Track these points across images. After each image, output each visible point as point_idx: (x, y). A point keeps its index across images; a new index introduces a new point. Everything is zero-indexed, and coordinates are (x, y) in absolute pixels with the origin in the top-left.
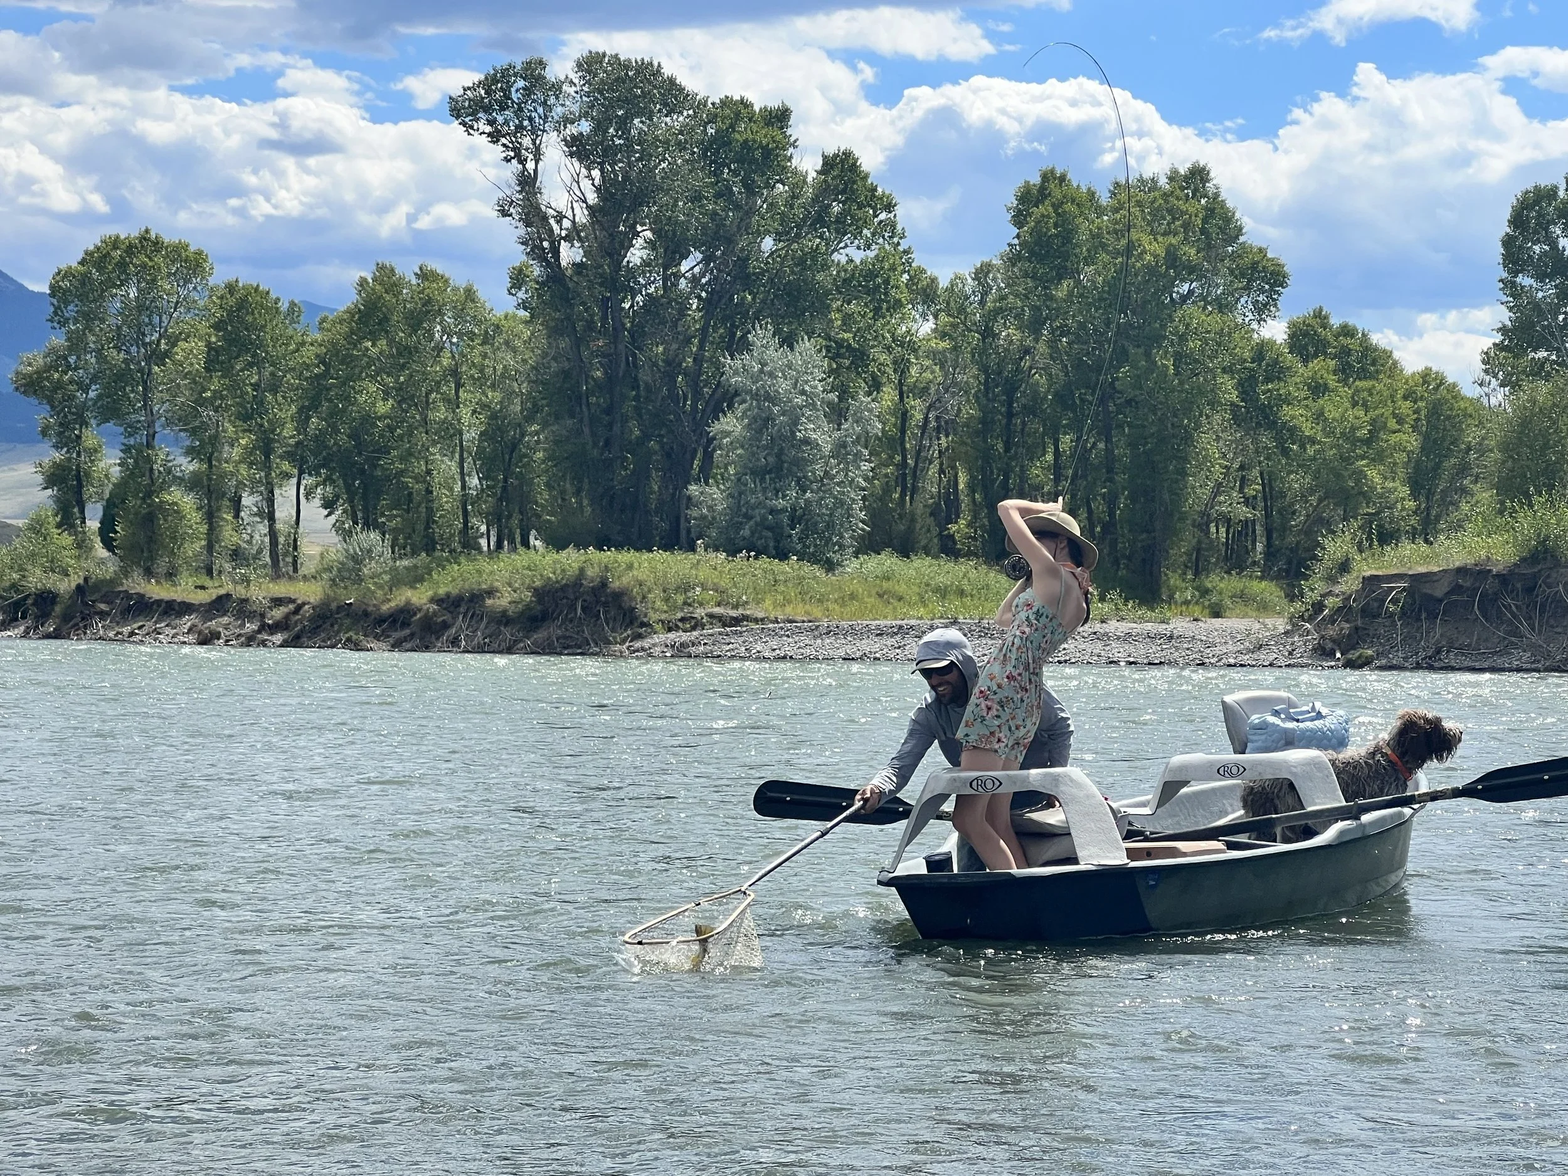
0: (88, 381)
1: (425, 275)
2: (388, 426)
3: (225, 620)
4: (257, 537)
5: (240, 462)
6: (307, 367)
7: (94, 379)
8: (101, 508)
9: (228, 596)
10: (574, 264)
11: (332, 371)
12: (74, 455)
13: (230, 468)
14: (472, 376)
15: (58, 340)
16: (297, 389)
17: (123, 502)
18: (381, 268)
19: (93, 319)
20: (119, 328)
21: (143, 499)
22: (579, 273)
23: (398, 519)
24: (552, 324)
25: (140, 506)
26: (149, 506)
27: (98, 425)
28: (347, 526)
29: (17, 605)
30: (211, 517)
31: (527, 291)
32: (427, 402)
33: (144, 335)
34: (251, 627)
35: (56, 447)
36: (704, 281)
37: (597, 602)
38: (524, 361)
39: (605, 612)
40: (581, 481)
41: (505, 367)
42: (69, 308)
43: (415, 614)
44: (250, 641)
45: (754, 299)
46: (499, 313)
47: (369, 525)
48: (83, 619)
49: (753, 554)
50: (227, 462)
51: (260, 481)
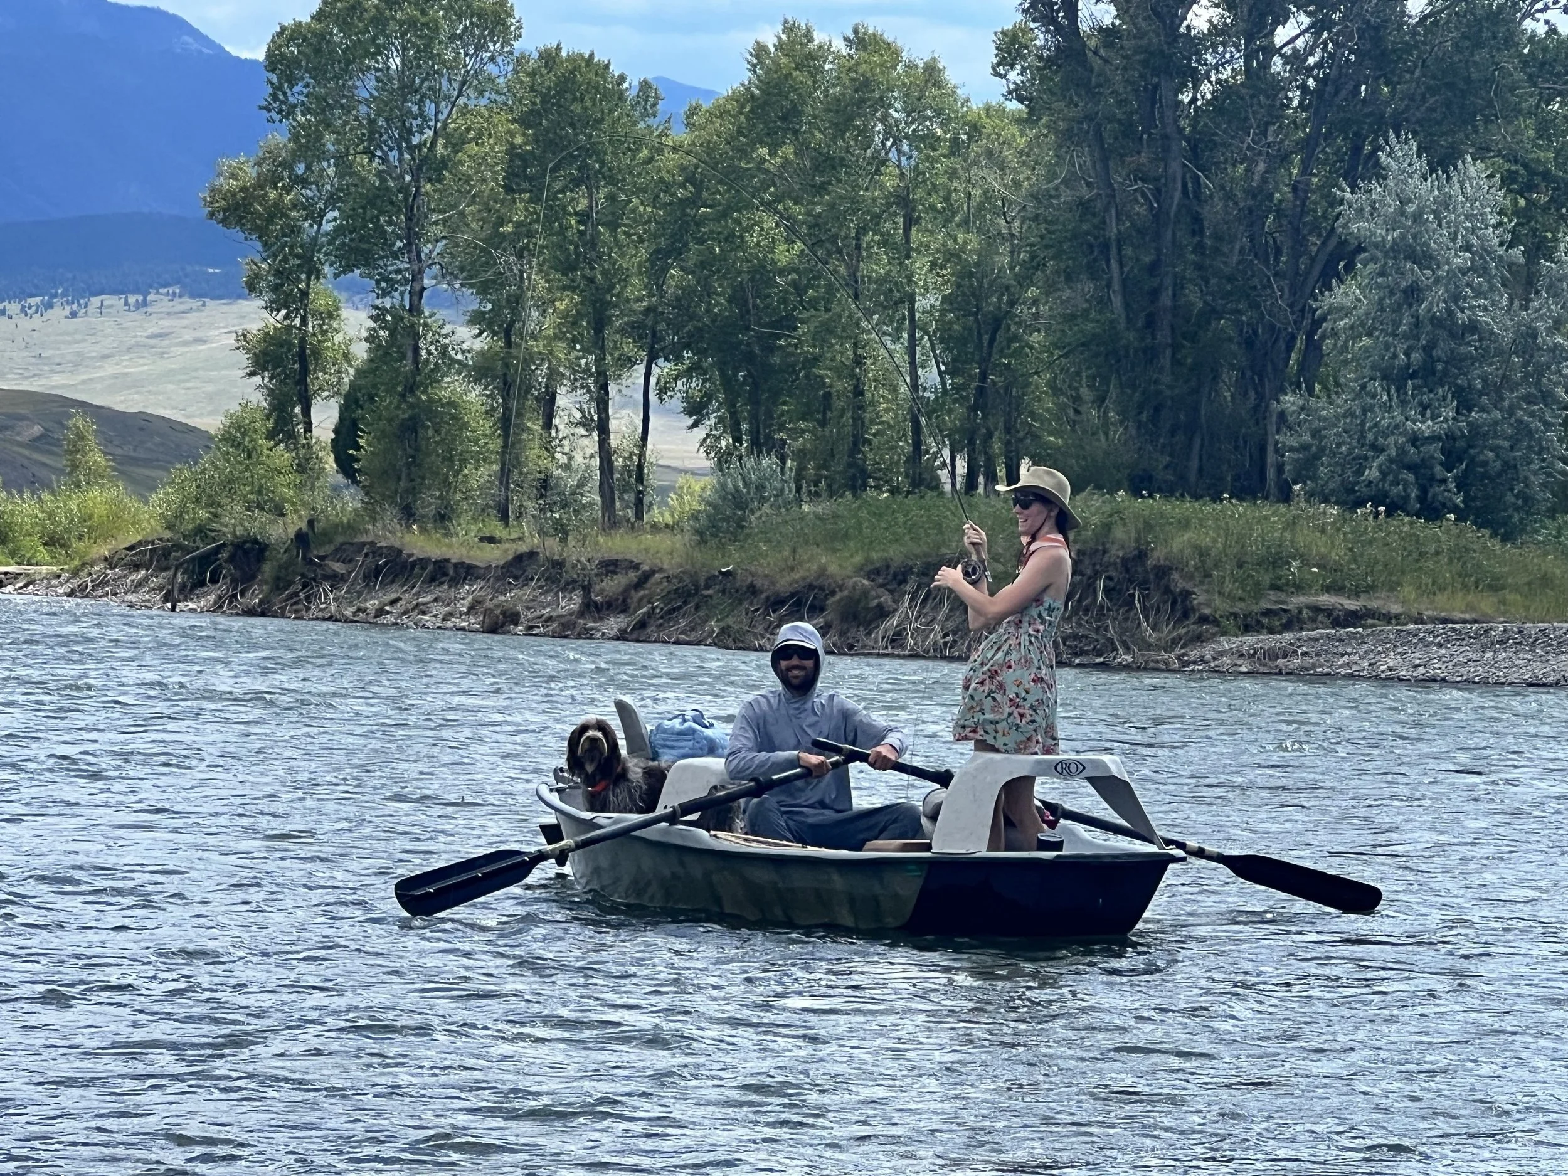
0: (321, 204)
1: (861, 41)
2: (794, 284)
3: (528, 592)
4: (578, 459)
5: (556, 337)
6: (667, 187)
7: (332, 201)
8: (337, 406)
9: (532, 555)
10: (1101, 30)
11: (705, 194)
12: (297, 322)
13: (537, 347)
14: (932, 207)
15: (279, 137)
16: (649, 222)
17: (371, 399)
18: (789, 28)
19: (332, 107)
20: (372, 122)
21: (403, 396)
22: (1109, 45)
23: (807, 436)
24: (1062, 125)
25: (398, 407)
26: (411, 406)
27: (336, 276)
28: (723, 443)
29: (205, 560)
30: (507, 424)
31: (1023, 71)
32: (858, 247)
33: (410, 133)
34: (570, 604)
35: (273, 308)
36: (1311, 61)
37: (1131, 581)
38: (1017, 184)
39: (1144, 598)
40: (1106, 381)
41: (986, 192)
42: (296, 89)
43: (833, 593)
44: (566, 629)
45: (1393, 91)
46: (976, 104)
47: (759, 445)
48: (305, 586)
49: (1382, 509)
50: (533, 336)
51: (587, 370)
